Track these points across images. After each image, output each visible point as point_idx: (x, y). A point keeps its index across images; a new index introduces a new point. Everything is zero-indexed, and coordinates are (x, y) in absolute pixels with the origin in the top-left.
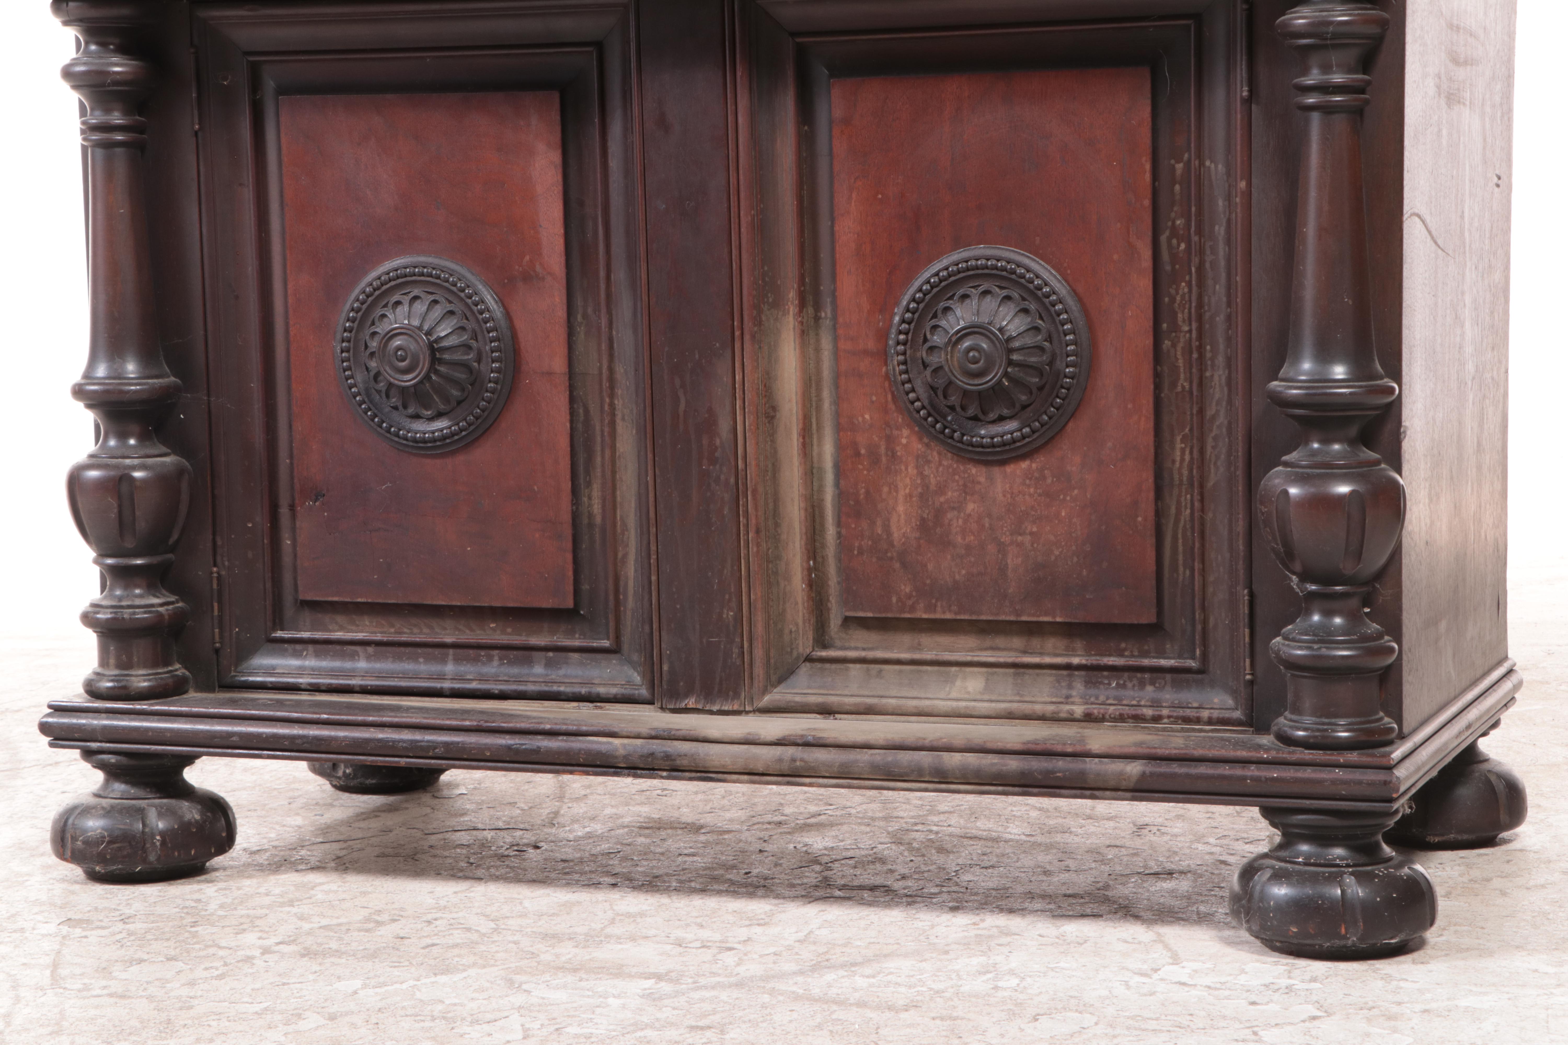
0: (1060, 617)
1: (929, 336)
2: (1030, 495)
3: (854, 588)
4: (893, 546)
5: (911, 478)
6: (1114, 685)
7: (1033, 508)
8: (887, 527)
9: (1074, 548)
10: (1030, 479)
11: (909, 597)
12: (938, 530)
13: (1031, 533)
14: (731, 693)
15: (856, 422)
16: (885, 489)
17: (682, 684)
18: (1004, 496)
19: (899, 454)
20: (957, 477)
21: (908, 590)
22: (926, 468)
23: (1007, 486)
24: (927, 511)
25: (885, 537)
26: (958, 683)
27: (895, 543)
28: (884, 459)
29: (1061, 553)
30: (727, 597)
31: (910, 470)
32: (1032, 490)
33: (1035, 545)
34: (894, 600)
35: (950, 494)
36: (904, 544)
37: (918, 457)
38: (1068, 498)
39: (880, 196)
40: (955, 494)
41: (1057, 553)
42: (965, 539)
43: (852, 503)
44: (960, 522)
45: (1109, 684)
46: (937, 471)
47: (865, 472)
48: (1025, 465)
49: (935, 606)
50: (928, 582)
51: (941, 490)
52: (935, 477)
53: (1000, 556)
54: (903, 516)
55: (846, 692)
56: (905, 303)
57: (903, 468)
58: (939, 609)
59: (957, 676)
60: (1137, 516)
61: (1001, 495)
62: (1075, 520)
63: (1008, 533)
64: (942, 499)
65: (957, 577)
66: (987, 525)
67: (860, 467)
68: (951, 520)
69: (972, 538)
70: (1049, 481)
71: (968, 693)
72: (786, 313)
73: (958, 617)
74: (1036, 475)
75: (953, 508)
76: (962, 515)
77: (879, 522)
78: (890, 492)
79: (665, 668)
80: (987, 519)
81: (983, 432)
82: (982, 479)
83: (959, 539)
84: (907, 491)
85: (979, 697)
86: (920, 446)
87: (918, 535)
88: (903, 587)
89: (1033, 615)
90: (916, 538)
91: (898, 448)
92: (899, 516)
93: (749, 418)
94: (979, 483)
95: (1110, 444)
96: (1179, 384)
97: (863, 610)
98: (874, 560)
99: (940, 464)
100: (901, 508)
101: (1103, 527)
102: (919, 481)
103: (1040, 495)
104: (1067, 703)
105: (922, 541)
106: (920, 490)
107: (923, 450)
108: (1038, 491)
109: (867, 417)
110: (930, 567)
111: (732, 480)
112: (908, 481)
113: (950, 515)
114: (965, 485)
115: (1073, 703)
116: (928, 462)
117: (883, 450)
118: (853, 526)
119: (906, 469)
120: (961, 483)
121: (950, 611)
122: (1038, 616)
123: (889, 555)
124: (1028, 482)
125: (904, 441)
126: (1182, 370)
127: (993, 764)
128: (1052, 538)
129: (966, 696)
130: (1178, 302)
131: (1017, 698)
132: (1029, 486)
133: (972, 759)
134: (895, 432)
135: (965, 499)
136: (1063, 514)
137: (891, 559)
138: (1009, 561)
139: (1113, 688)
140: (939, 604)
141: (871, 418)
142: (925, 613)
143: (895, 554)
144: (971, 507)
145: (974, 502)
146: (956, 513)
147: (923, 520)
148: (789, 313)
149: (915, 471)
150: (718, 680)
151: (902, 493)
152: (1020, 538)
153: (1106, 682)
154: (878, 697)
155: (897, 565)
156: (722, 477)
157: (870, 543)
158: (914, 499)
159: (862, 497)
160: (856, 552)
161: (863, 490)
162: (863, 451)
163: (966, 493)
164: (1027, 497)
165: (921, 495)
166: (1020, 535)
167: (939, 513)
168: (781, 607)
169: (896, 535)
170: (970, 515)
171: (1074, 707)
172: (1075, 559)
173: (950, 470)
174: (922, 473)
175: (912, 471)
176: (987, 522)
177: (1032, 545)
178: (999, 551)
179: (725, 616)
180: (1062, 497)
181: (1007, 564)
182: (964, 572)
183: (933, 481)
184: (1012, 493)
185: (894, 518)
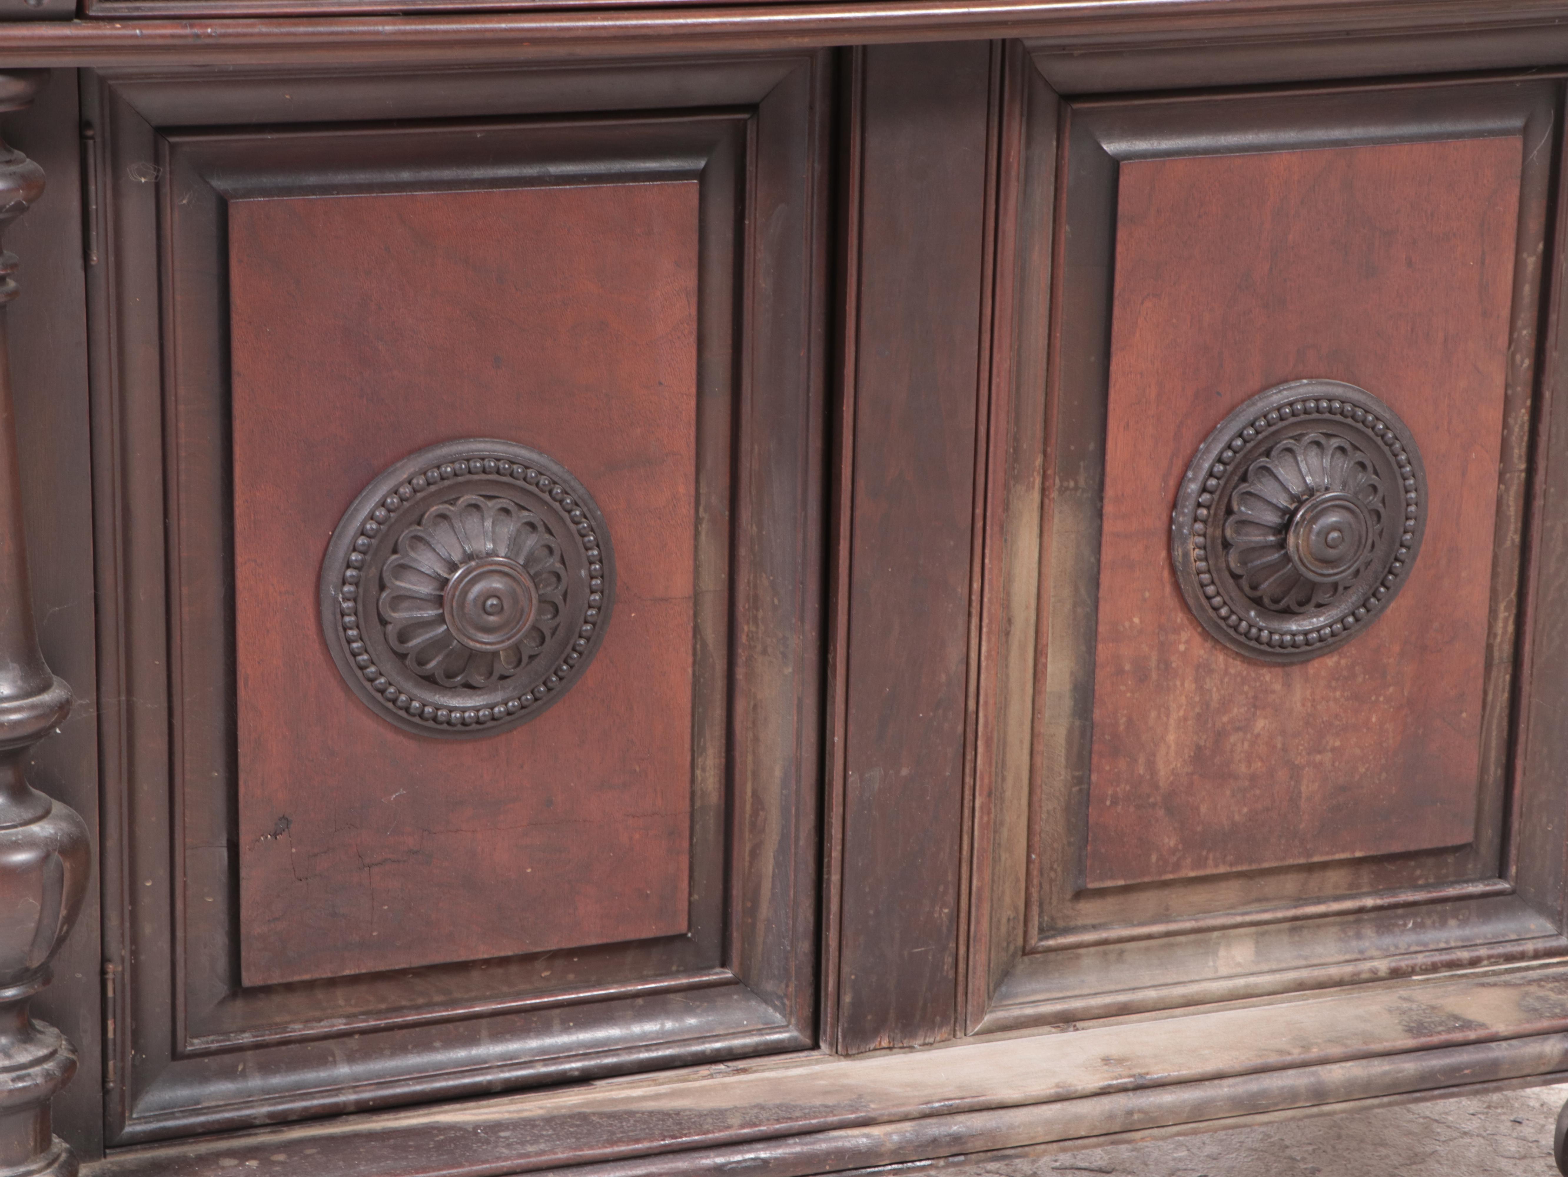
0: (1361, 851)
1: (1235, 507)
2: (1336, 700)
3: (1103, 850)
4: (1157, 788)
5: (1186, 697)
6: (1410, 925)
7: (1337, 716)
8: (1151, 764)
9: (1383, 761)
10: (1337, 680)
11: (1174, 851)
12: (1217, 760)
13: (1333, 749)
14: (938, 1018)
15: (1121, 629)
16: (1153, 714)
17: (869, 1017)
18: (1303, 705)
19: (1174, 665)
20: (1246, 688)
21: (1172, 844)
22: (1208, 680)
23: (1308, 692)
24: (1205, 737)
25: (1148, 777)
26: (1222, 953)
27: (1161, 784)
28: (1154, 676)
29: (1367, 770)
30: (941, 888)
31: (1186, 685)
32: (1338, 694)
33: (1337, 764)
34: (1154, 858)
35: (1235, 710)
36: (1172, 783)
37: (1198, 667)
38: (1381, 699)
39: (1174, 321)
40: (1242, 710)
41: (1362, 770)
42: (1250, 767)
43: (1107, 737)
44: (1246, 745)
45: (1405, 925)
46: (1222, 682)
47: (1129, 695)
48: (1330, 661)
49: (1207, 859)
50: (1199, 829)
51: (1225, 705)
52: (1218, 690)
53: (1292, 783)
54: (1173, 747)
55: (1086, 991)
56: (1206, 466)
57: (1178, 683)
58: (1210, 862)
59: (1219, 944)
60: (1462, 712)
61: (1299, 704)
62: (1387, 726)
63: (1304, 753)
64: (1225, 719)
65: (1237, 818)
66: (1279, 746)
67: (1123, 688)
68: (1235, 745)
69: (1259, 764)
70: (1360, 679)
71: (1239, 964)
72: (1030, 487)
73: (1234, 869)
74: (1345, 673)
75: (1238, 729)
76: (1249, 736)
77: (1142, 760)
78: (1159, 717)
79: (847, 999)
80: (1279, 738)
81: (1294, 627)
82: (1278, 687)
83: (1243, 769)
84: (1181, 713)
86: (1202, 652)
87: (1190, 769)
88: (1166, 840)
89: (1327, 853)
90: (1187, 774)
91: (1174, 658)
92: (1169, 747)
93: (989, 641)
94: (1273, 692)
95: (1436, 625)
96: (1509, 538)
97: (1112, 878)
98: (1132, 809)
99: (1226, 672)
100: (1171, 737)
101: (1420, 731)
102: (1197, 699)
103: (1347, 699)
105: (1195, 777)
106: (1198, 710)
107: (1205, 657)
108: (1346, 694)
109: (1136, 620)
110: (1203, 809)
111: (960, 729)
112: (1183, 700)
113: (1232, 739)
114: (1255, 698)
116: (1211, 671)
117: (1153, 662)
118: (1107, 768)
119: (1183, 684)
120: (1251, 694)
121: (1224, 863)
122: (1334, 854)
123: (1152, 800)
124: (1334, 684)
125: (1182, 647)
126: (1512, 520)
127: (1385, 1073)
128: (1358, 751)
130: (1516, 434)
131: (1303, 963)
132: (1335, 689)
133: (1356, 1070)
134: (1172, 637)
135: (1254, 714)
136: (1374, 720)
137: (1154, 805)
138: (1303, 789)
139: (1410, 930)
140: (1211, 856)
141: (1141, 622)
142: (1192, 869)
143: (1159, 798)
144: (1261, 724)
145: (1266, 718)
146: (1241, 734)
147: (1199, 748)
148: (1033, 488)
149: (1193, 686)
150: (921, 1004)
151: (1174, 716)
152: (1318, 758)
153: (1401, 922)
154: (1130, 989)
155: (1161, 813)
156: (946, 726)
157: (1128, 788)
158: (1190, 722)
159: (1122, 728)
160: (1108, 803)
161: (1124, 719)
162: (1127, 667)
163: (1255, 707)
164: (1331, 704)
165: (1199, 716)
166: (1320, 752)
167: (1220, 737)
168: (1001, 888)
169: (1162, 773)
170: (1258, 735)
172: (1384, 775)
173: (1239, 679)
174: (1202, 687)
175: (1190, 685)
176: (1279, 742)
177: (1333, 765)
178: (1291, 778)
179: (936, 915)
180: (1373, 698)
181: (1300, 792)
182: (1245, 810)
183: (1215, 696)
184: (1314, 700)
185: (1162, 751)
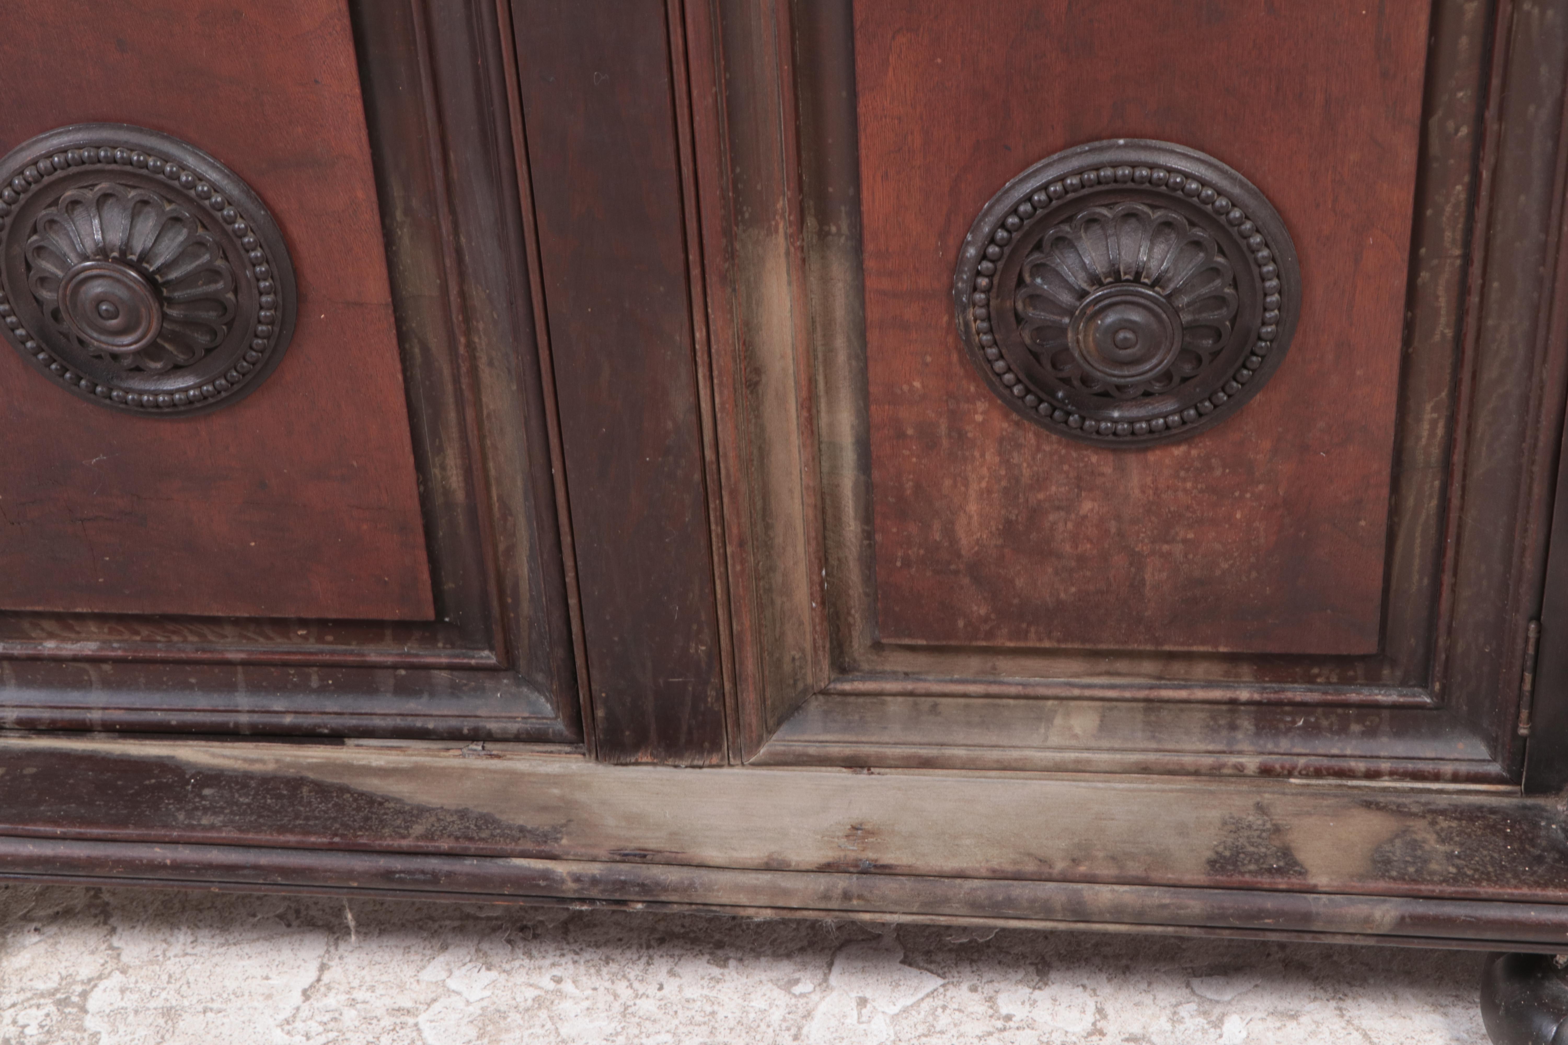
0: (1226, 646)
1: (1027, 278)
2: (1185, 490)
3: (897, 609)
4: (959, 556)
5: (989, 469)
6: (1301, 723)
7: (1188, 507)
8: (949, 531)
9: (1253, 560)
10: (1187, 470)
11: (986, 619)
12: (1034, 536)
13: (1185, 541)
14: (707, 745)
15: (899, 392)
16: (948, 482)
17: (627, 733)
18: (1143, 492)
19: (970, 435)
20: (1066, 467)
21: (983, 612)
22: (1015, 454)
23: (1149, 480)
24: (1016, 512)
25: (946, 544)
26: (1058, 721)
27: (963, 552)
28: (945, 443)
29: (1232, 566)
30: (695, 627)
31: (988, 456)
32: (1189, 485)
33: (1191, 556)
34: (961, 623)
35: (1054, 489)
36: (977, 553)
37: (1001, 440)
38: (1248, 495)
39: (939, 61)
40: (1063, 489)
41: (1225, 566)
42: (1077, 548)
43: (891, 500)
44: (1070, 525)
45: (1294, 722)
46: (1034, 459)
47: (914, 460)
48: (1178, 451)
49: (1027, 632)
50: (1016, 601)
51: (1040, 482)
52: (1029, 466)
53: (1133, 570)
54: (975, 518)
55: (886, 739)
56: (986, 229)
57: (977, 454)
58: (1032, 635)
59: (1056, 712)
60: (1359, 520)
61: (1137, 491)
62: (1257, 524)
63: (1146, 541)
64: (1041, 496)
65: (1063, 596)
66: (1113, 530)
67: (906, 452)
68: (1055, 523)
69: (1089, 546)
70: (1218, 473)
71: (1076, 736)
72: (771, 232)
73: (1063, 646)
74: (1197, 464)
75: (1058, 508)
76: (1073, 516)
77: (937, 525)
78: (955, 486)
79: (600, 713)
80: (1113, 522)
81: (1116, 414)
82: (1108, 470)
83: (1068, 548)
84: (984, 484)
85: (1093, 744)
86: (1005, 425)
87: (1000, 542)
88: (975, 608)
89: (1183, 644)
90: (996, 546)
91: (968, 428)
92: (970, 517)
93: (721, 393)
94: (1102, 475)
95: (1321, 424)
97: (910, 636)
98: (929, 574)
99: (1038, 449)
100: (973, 508)
101: (1303, 534)
102: (1003, 472)
103: (1201, 491)
104: (1231, 753)
105: (1006, 550)
106: (1004, 483)
107: (1010, 430)
108: (1199, 486)
109: (917, 384)
110: (1020, 583)
111: (697, 477)
112: (985, 471)
113: (1052, 517)
114: (1079, 478)
115: (1240, 753)
116: (1019, 446)
117: (943, 429)
118: (894, 530)
119: (983, 455)
120: (1072, 474)
121: (1050, 638)
122: (1192, 645)
123: (953, 567)
124: (1182, 474)
125: (979, 418)
126: (1443, 312)
128: (1218, 546)
129: (1074, 742)
130: (1447, 214)
131: (1154, 745)
132: (1184, 480)
134: (965, 406)
135: (1079, 495)
136: (1238, 516)
137: (956, 572)
138: (1147, 576)
139: (1299, 728)
140: (1033, 629)
141: (923, 387)
142: (1010, 640)
143: (962, 567)
144: (1087, 506)
145: (1094, 500)
146: (1062, 514)
147: (1009, 523)
148: (777, 232)
149: (997, 459)
150: (685, 728)
151: (974, 487)
152: (1165, 548)
153: (1289, 719)
154: (937, 745)
155: (966, 581)
156: (679, 473)
157: (922, 552)
158: (995, 495)
159: (908, 492)
160: (899, 564)
161: (911, 483)
162: (910, 432)
163: (1078, 487)
164: (1180, 494)
165: (1006, 491)
166: (1167, 542)
167: (1035, 514)
168: (778, 630)
169: (964, 542)
170: (1085, 517)
171: (1243, 760)
172: (1254, 574)
173: (1055, 458)
174: (1008, 461)
175: (991, 457)
176: (1113, 527)
177: (1186, 556)
178: (1131, 564)
179: (692, 651)
180: (1237, 494)
181: (1143, 579)
182: (1073, 589)
183: (1026, 472)
184: (1157, 489)
185: (962, 520)
